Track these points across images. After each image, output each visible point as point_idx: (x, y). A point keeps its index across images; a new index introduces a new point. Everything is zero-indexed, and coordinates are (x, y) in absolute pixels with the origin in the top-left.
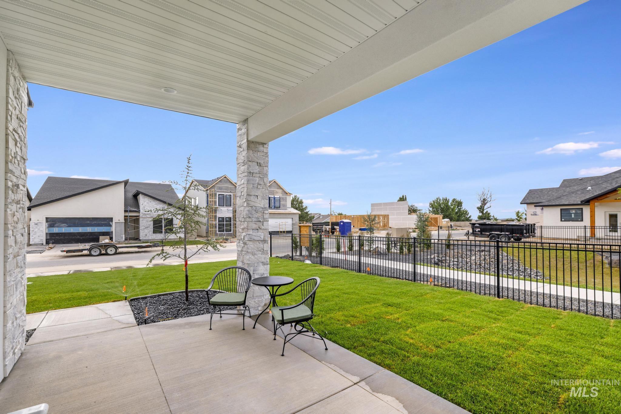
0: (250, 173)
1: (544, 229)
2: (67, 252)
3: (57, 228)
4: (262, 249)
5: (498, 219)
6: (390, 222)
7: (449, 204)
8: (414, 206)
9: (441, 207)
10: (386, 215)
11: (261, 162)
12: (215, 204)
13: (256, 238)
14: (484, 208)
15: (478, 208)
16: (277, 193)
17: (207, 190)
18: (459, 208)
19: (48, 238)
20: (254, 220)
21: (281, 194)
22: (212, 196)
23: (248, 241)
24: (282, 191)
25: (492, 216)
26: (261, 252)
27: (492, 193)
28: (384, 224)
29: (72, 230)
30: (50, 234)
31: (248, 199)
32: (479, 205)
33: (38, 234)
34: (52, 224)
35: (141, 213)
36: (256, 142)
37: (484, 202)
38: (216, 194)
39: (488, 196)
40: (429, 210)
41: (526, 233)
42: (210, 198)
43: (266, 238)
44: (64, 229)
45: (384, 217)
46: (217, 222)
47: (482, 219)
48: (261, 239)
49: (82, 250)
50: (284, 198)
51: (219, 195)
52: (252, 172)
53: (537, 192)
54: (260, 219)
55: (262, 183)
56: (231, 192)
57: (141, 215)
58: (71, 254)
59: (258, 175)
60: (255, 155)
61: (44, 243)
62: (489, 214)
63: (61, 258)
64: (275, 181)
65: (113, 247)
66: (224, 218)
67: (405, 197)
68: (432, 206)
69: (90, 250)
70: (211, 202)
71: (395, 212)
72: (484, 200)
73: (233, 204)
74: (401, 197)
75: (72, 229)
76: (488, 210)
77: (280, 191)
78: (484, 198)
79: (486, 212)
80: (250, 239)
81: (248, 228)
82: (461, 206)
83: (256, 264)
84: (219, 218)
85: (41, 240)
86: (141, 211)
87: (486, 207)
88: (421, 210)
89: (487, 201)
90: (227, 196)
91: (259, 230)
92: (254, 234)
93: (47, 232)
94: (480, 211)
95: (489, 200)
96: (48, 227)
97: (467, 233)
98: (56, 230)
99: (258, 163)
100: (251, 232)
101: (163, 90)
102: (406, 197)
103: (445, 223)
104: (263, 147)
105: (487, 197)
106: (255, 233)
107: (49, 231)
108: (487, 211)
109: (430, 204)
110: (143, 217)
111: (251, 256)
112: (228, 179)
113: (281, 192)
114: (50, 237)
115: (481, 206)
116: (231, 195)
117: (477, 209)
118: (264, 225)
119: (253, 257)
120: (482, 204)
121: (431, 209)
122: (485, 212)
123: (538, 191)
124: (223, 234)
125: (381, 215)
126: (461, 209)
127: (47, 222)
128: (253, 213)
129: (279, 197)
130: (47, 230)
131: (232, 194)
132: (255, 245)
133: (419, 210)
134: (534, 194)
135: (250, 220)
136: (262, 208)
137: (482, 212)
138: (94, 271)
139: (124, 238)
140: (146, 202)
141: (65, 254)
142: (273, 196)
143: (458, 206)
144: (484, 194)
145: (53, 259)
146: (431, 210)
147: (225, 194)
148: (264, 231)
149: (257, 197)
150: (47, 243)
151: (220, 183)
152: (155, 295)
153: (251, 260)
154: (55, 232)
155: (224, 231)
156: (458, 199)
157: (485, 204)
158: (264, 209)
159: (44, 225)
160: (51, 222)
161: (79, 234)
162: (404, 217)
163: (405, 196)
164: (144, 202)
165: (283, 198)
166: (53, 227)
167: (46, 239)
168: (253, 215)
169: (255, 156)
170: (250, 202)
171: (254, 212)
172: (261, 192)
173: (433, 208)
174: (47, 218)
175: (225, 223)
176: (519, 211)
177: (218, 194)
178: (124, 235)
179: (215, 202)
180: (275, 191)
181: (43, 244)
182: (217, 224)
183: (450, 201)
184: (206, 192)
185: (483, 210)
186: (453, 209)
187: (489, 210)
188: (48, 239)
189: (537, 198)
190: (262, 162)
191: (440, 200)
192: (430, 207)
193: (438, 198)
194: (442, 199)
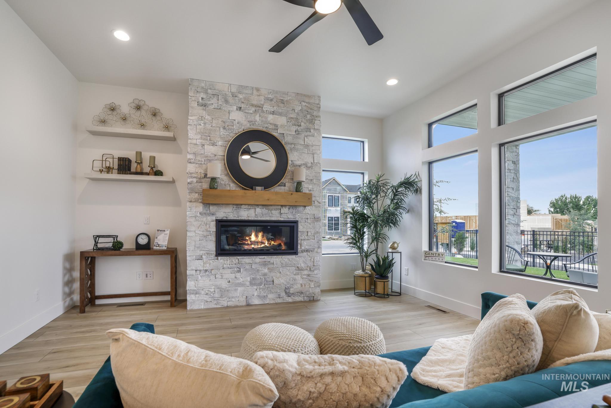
7: (581, 203)
12: (325, 204)
38: (325, 195)
40: (550, 210)
46: (327, 221)
51: (328, 196)
56: (338, 193)
66: (333, 217)
68: (554, 205)
84: (328, 217)
88: (538, 210)
90: (336, 197)
109: (551, 204)
112: (336, 181)
116: (339, 196)
121: (552, 210)
124: (332, 232)
133: (535, 211)
147: (334, 195)
151: (329, 185)
155: (332, 230)
156: (595, 197)
173: (555, 208)
175: (334, 222)
179: (325, 202)
182: (327, 223)
183: (583, 200)
191: (566, 198)
192: (551, 207)
193: (563, 195)
194: (569, 196)
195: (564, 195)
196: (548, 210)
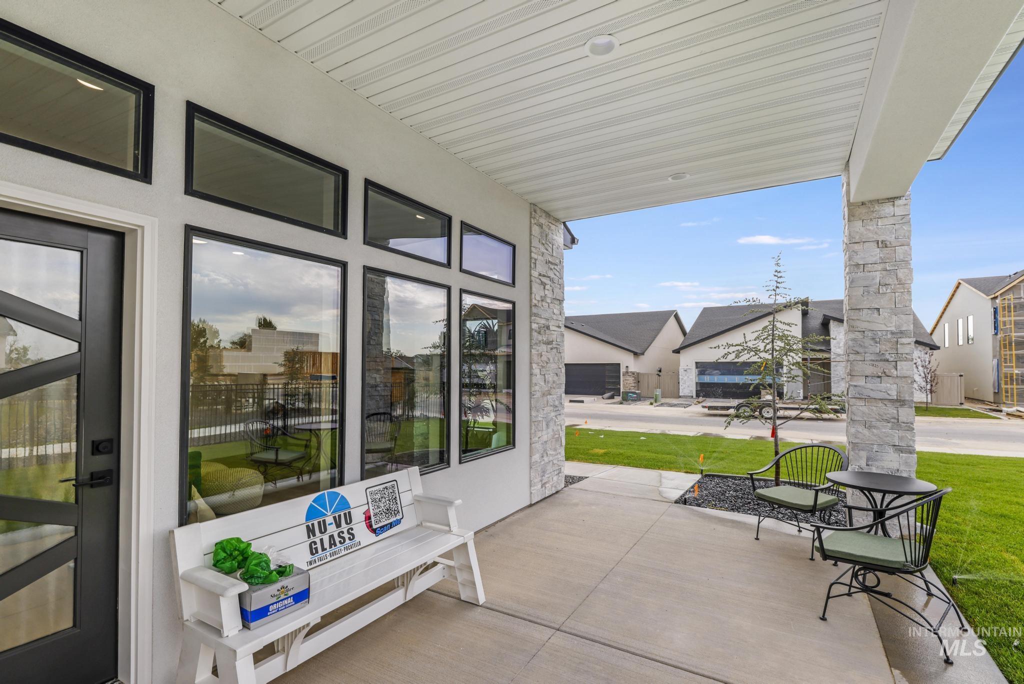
0: (857, 265)
2: (710, 408)
3: (708, 377)
4: (894, 418)
11: (888, 238)
12: (1016, 328)
13: (873, 394)
17: (996, 298)
19: (699, 389)
20: (869, 357)
23: (854, 400)
26: (889, 425)
29: (726, 379)
30: (700, 383)
31: (853, 318)
33: (687, 383)
34: (702, 370)
35: (832, 353)
36: (871, 202)
42: (1004, 317)
43: (907, 395)
44: (717, 378)
48: (891, 398)
49: (728, 408)
52: (861, 262)
54: (888, 357)
55: (891, 280)
57: (832, 357)
58: (714, 412)
59: (880, 267)
60: (871, 228)
61: (694, 395)
63: (703, 416)
69: (738, 408)
70: (1004, 326)
80: (857, 396)
81: (854, 374)
83: (875, 447)
85: (691, 391)
86: (832, 350)
91: (885, 379)
92: (869, 385)
93: (697, 381)
96: (698, 375)
98: (707, 379)
99: (878, 243)
100: (861, 382)
101: (670, 179)
104: (894, 205)
106: (873, 384)
107: (699, 379)
110: (837, 360)
111: (860, 430)
114: (700, 387)
118: (898, 368)
119: (866, 432)
127: (697, 368)
128: (866, 344)
130: (697, 378)
132: (874, 408)
135: (859, 357)
136: (892, 333)
138: (726, 437)
139: (801, 395)
140: (841, 334)
141: (706, 410)
145: (693, 416)
148: (897, 380)
149: (879, 311)
150: (698, 396)
152: (740, 477)
153: (860, 436)
154: (706, 381)
158: (899, 335)
159: (694, 371)
160: (703, 368)
161: (736, 385)
164: (839, 332)
166: (704, 374)
167: (696, 391)
168: (865, 347)
169: (869, 230)
170: (857, 323)
171: (868, 342)
172: (891, 299)
174: (697, 363)
178: (802, 391)
181: (692, 397)
184: (993, 303)
188: (698, 391)
190: (890, 238)
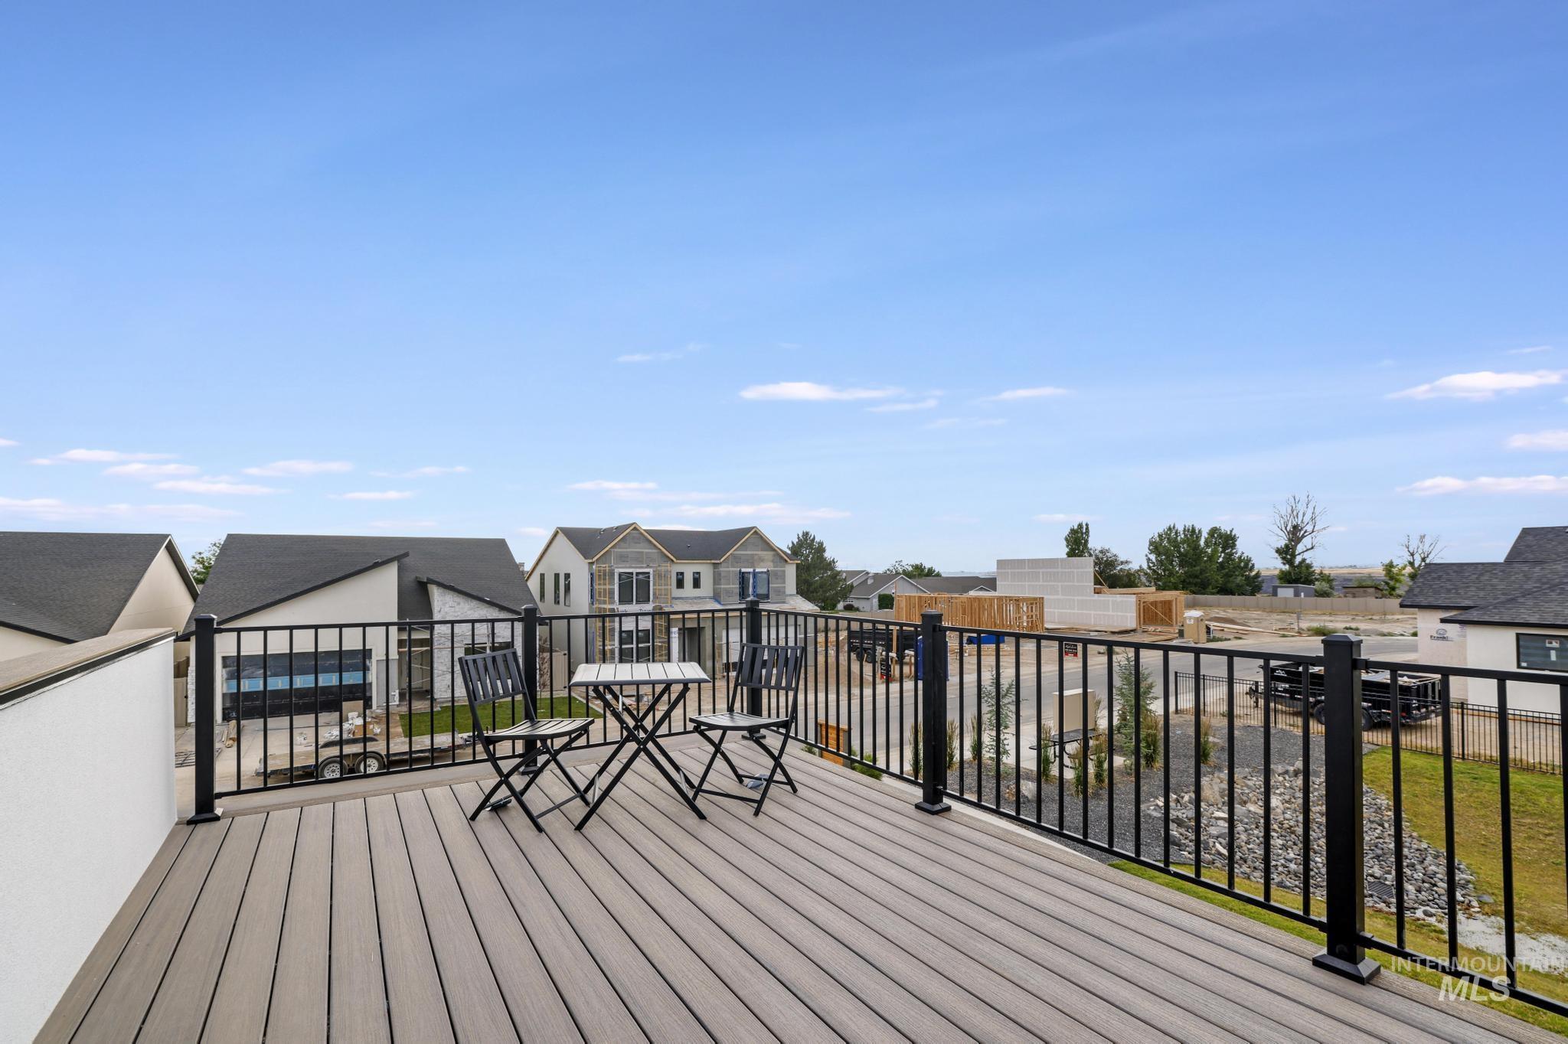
1: (1470, 718)
3: (246, 682)
5: (1332, 580)
6: (1045, 610)
7: (1202, 543)
8: (1108, 551)
9: (1179, 552)
10: (1035, 599)
12: (612, 597)
14: (1294, 552)
15: (1278, 551)
16: (762, 560)
17: (593, 563)
18: (1227, 554)
19: (227, 704)
21: (772, 564)
22: (605, 579)
24: (774, 555)
25: (1318, 571)
27: (1317, 511)
28: (1032, 621)
30: (232, 695)
32: (1282, 542)
35: (435, 634)
37: (1295, 534)
38: (612, 574)
39: (1307, 518)
40: (1149, 559)
41: (1418, 708)
42: (599, 584)
45: (1032, 604)
46: (617, 643)
47: (1289, 582)
50: (779, 574)
51: (620, 575)
53: (1448, 574)
56: (648, 567)
57: (436, 640)
61: (219, 718)
62: (1309, 566)
64: (755, 532)
65: (373, 757)
67: (1085, 527)
68: (1156, 548)
70: (600, 596)
71: (1060, 584)
72: (1295, 527)
73: (654, 594)
74: (1076, 527)
75: (280, 682)
76: (1306, 555)
77: (769, 555)
78: (1295, 523)
79: (1300, 563)
82: (1233, 546)
87: (1300, 548)
88: (1127, 562)
89: (1302, 532)
90: (640, 576)
93: (224, 692)
94: (1283, 558)
95: (1309, 528)
96: (227, 679)
97: (1254, 687)
98: (244, 685)
102: (1087, 529)
103: (1192, 622)
105: (1302, 522)
108: (1304, 560)
109: (1151, 544)
110: (441, 644)
112: (641, 533)
113: (771, 558)
114: (231, 703)
115: (1287, 546)
116: (649, 573)
117: (1277, 555)
120: (1289, 540)
121: (1153, 557)
122: (1298, 559)
123: (1451, 572)
125: (1025, 599)
126: (1232, 554)
127: (225, 666)
129: (765, 570)
130: (225, 685)
131: (650, 570)
133: (1122, 563)
134: (1439, 578)
137: (1290, 562)
139: (397, 698)
140: (447, 606)
142: (751, 570)
143: (1224, 549)
144: (1295, 513)
146: (1154, 560)
147: (634, 571)
150: (226, 718)
151: (622, 544)
156: (1225, 528)
157: (1299, 540)
160: (235, 666)
162: (1085, 598)
163: (1087, 525)
164: (444, 604)
165: (776, 574)
167: (223, 709)
173: (1158, 554)
174: (224, 658)
175: (635, 645)
176: (1391, 562)
177: (617, 571)
178: (398, 691)
179: (612, 592)
180: (756, 557)
182: (617, 649)
183: (1205, 535)
184: (590, 568)
185: (1294, 556)
186: (1211, 558)
187: (1309, 557)
188: (227, 709)
189: (1449, 591)
191: (1176, 533)
192: (1151, 552)
193: (1172, 526)
194: (1181, 529)
195: (1174, 527)
196: (1145, 558)
